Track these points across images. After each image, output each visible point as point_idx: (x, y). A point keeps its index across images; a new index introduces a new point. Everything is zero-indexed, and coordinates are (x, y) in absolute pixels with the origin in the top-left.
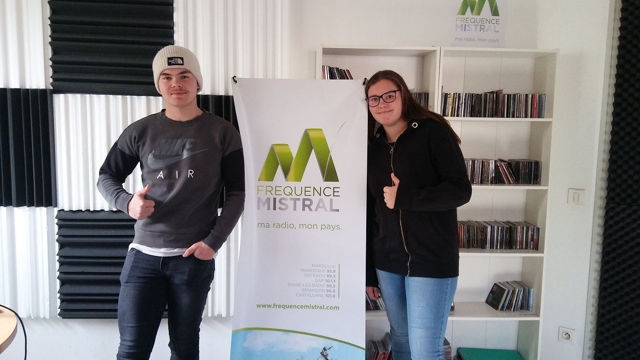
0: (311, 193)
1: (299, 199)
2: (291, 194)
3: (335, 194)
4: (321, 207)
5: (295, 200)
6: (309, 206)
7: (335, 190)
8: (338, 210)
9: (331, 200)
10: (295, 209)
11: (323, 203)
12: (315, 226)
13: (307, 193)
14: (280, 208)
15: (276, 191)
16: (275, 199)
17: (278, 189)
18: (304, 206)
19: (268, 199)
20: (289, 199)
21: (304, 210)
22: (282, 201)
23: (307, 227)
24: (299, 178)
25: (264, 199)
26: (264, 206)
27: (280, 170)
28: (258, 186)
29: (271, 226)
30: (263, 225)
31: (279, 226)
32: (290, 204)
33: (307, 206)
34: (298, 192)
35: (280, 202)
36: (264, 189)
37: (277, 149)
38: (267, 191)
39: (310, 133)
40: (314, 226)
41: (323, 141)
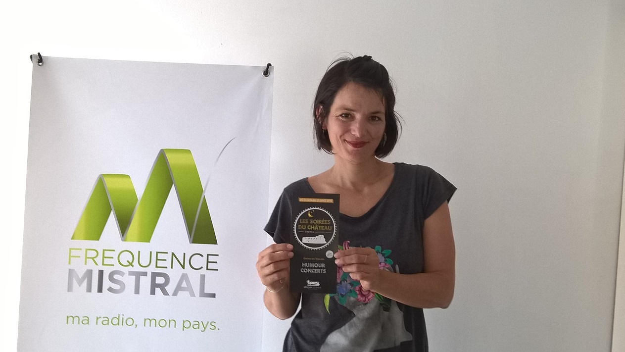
0: (168, 264)
1: (145, 274)
2: (131, 264)
3: (211, 266)
4: (184, 289)
5: (138, 275)
6: (162, 287)
7: (211, 259)
8: (213, 296)
9: (203, 277)
10: (137, 291)
11: (188, 282)
12: (172, 323)
13: (160, 263)
14: (110, 289)
15: (104, 257)
16: (101, 273)
17: (107, 254)
18: (154, 286)
19: (89, 273)
20: (127, 273)
21: (153, 292)
22: (116, 277)
23: (157, 323)
24: (146, 236)
25: (81, 272)
26: (80, 284)
27: (112, 221)
28: (70, 249)
29: (93, 320)
30: (76, 319)
31: (107, 321)
32: (130, 281)
33: (159, 286)
34: (145, 261)
35: (111, 278)
36: (82, 254)
37: (109, 184)
38: (86, 258)
39: (169, 156)
40: (169, 323)
41: (192, 171)
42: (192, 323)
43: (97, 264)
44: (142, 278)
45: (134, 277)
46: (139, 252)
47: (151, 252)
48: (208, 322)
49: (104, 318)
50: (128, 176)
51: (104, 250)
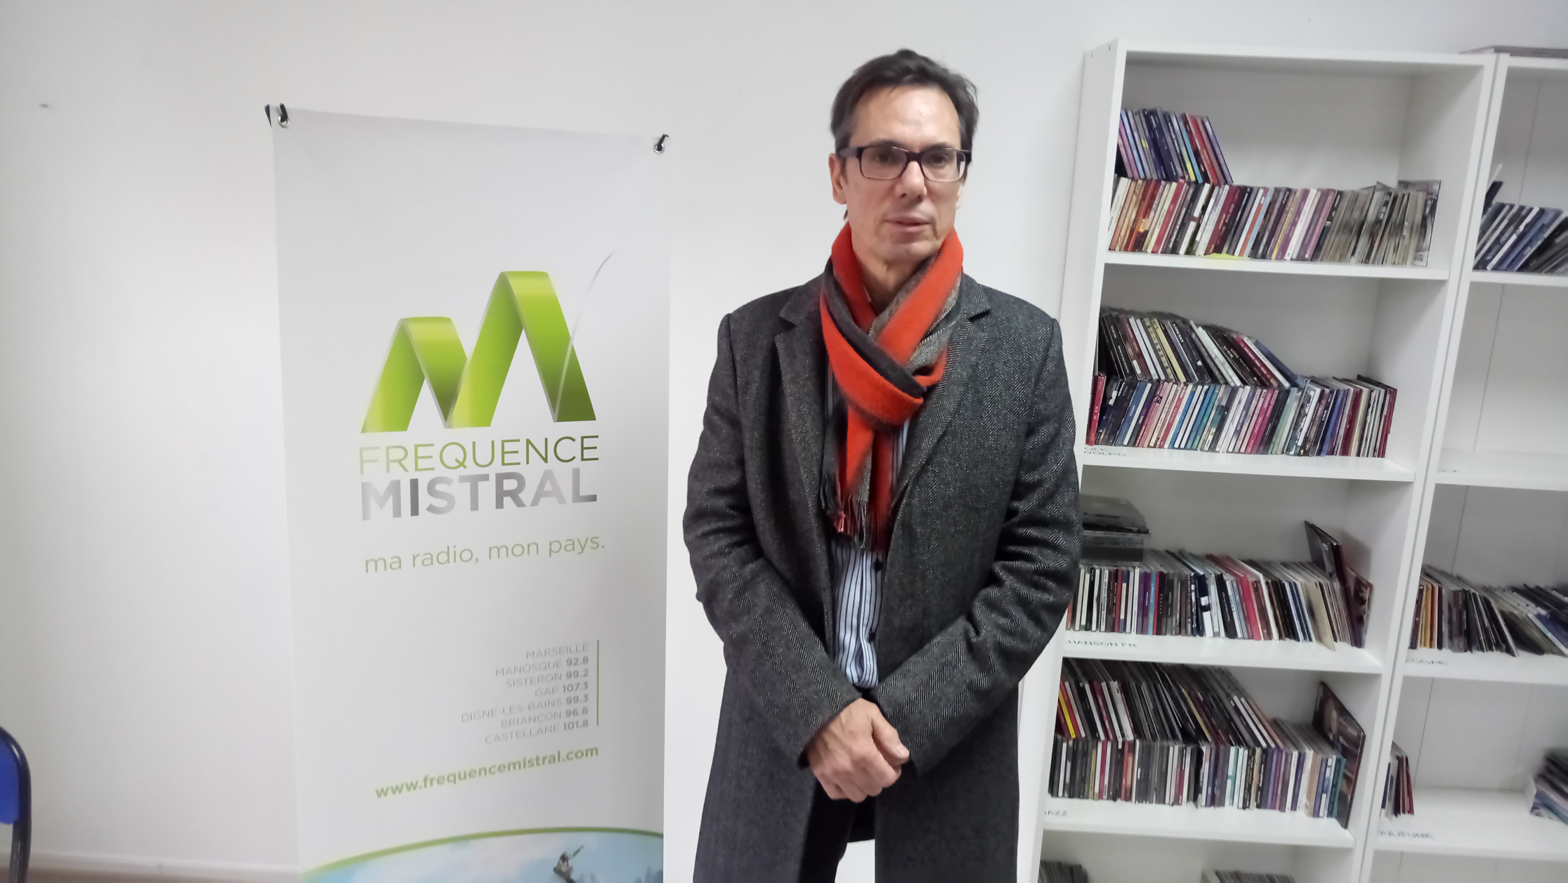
42: (564, 544)
43: (406, 470)
44: (481, 485)
45: (467, 486)
46: (474, 443)
47: (493, 442)
48: (587, 539)
49: (424, 555)
50: (448, 320)
51: (416, 447)
